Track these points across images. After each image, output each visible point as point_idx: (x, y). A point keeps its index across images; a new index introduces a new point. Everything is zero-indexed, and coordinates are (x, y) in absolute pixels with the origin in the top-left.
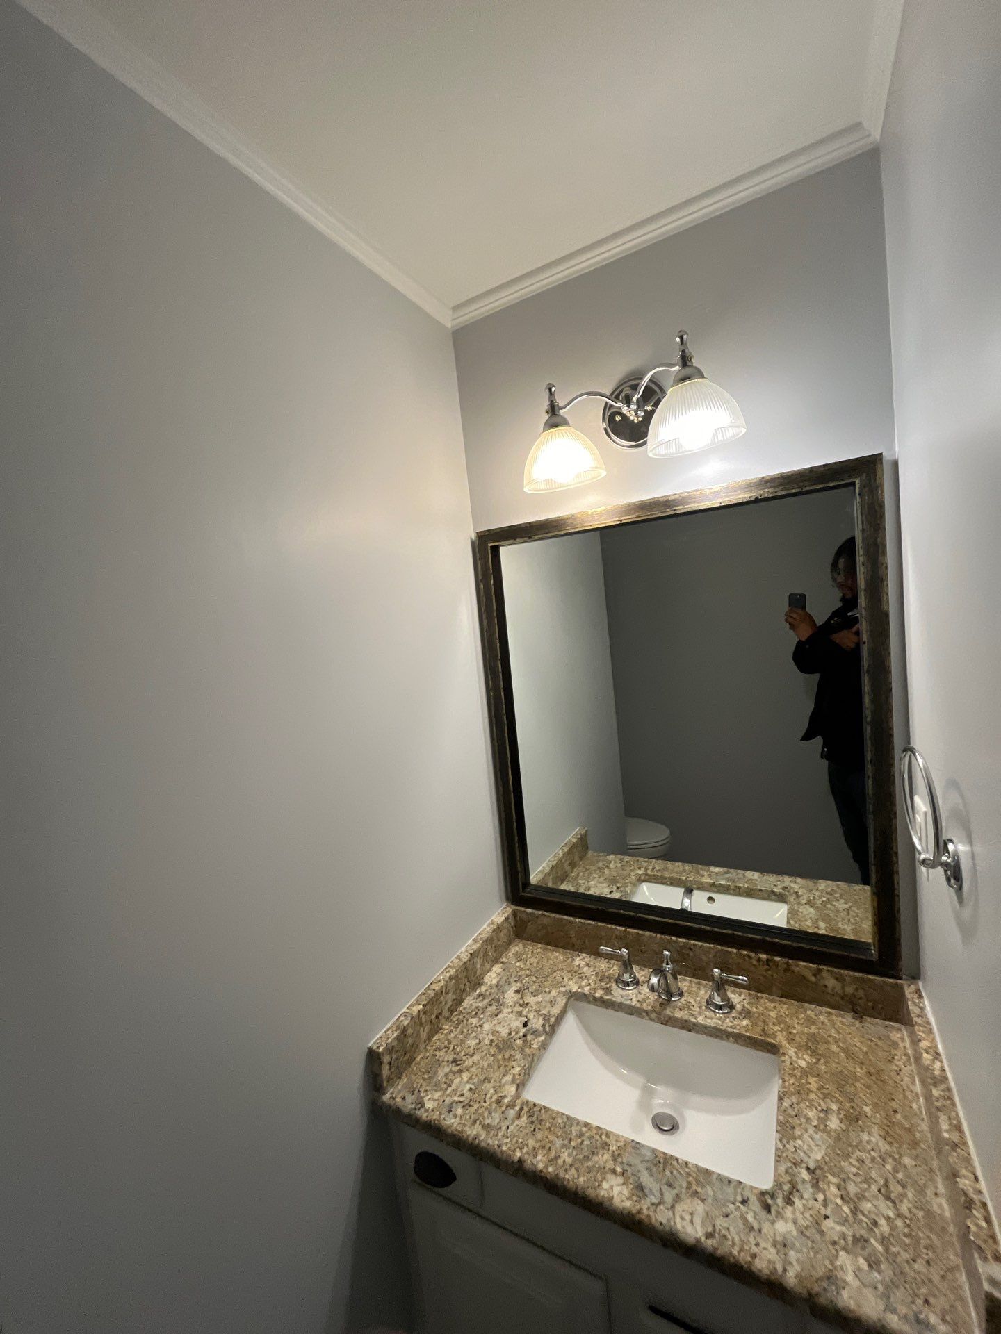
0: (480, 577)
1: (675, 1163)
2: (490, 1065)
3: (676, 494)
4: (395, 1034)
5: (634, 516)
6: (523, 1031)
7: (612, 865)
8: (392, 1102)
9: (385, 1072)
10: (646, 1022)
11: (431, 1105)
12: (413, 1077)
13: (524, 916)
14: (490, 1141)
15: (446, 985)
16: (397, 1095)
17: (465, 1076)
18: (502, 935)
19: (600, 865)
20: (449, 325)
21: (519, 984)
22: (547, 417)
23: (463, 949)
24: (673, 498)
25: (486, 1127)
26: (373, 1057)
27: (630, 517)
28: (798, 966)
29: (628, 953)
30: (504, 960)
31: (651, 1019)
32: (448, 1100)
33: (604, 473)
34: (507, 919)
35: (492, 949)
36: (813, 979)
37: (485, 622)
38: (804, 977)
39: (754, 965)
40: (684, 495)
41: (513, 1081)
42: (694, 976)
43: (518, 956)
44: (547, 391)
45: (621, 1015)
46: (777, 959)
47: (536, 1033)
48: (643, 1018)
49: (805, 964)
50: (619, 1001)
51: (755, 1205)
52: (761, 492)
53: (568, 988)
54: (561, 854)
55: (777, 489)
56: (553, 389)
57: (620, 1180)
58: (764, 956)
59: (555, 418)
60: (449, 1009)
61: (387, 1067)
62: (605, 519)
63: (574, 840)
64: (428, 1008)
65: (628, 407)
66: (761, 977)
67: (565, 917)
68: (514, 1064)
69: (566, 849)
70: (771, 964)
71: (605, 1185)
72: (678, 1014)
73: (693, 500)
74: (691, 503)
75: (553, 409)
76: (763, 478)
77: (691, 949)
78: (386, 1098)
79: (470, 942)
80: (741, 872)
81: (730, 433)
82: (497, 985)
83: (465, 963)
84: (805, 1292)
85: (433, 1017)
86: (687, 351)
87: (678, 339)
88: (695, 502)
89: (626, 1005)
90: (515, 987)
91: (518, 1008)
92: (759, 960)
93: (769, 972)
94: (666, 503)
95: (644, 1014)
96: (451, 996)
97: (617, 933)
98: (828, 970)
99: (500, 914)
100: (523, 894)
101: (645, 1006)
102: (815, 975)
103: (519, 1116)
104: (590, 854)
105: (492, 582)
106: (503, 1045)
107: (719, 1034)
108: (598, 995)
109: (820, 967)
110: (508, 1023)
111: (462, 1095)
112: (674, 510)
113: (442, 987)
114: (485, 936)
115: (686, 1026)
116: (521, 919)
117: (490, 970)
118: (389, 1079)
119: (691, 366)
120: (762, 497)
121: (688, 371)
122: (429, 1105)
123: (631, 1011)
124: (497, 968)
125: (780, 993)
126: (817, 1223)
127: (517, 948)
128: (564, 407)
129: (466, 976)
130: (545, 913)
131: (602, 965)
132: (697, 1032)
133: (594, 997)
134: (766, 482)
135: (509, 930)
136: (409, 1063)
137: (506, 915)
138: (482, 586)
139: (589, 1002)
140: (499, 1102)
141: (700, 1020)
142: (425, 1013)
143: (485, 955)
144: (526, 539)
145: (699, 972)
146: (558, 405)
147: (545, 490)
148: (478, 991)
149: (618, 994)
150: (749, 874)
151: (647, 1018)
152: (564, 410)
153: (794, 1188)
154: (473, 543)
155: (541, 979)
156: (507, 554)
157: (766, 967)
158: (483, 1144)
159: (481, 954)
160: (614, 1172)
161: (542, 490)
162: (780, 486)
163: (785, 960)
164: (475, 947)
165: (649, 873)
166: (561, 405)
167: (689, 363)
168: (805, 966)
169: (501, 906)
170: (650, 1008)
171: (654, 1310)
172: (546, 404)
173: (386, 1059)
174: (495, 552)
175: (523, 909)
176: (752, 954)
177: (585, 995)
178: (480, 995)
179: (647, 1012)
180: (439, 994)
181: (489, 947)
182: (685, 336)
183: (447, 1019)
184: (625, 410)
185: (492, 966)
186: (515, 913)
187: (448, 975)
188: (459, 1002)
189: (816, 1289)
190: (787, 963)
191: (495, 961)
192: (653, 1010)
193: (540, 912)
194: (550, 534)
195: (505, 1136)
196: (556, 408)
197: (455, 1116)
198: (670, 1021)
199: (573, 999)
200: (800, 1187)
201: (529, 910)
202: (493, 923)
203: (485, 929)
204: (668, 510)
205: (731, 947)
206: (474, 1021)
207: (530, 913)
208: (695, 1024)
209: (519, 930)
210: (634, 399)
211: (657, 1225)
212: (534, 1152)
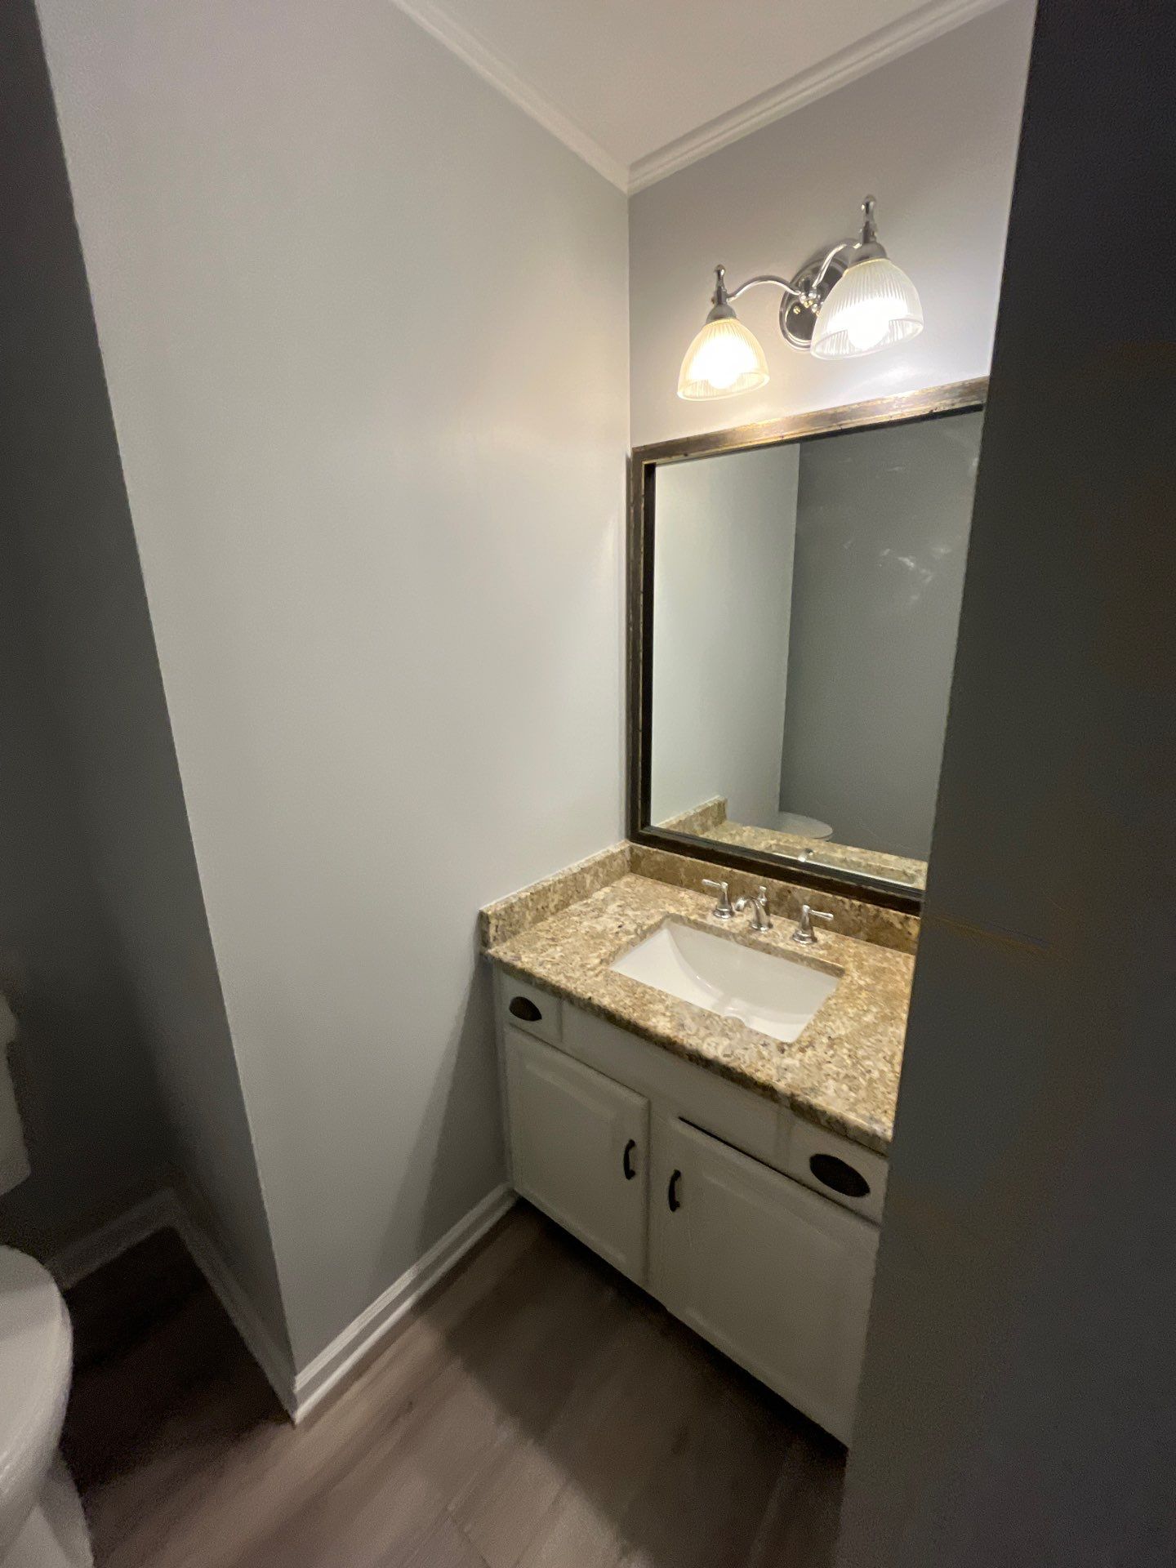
0: (632, 500)
1: (717, 1018)
2: (581, 945)
3: (844, 406)
4: (503, 906)
5: (797, 431)
6: (617, 930)
7: (745, 834)
8: (496, 955)
9: (492, 931)
10: (733, 945)
11: (527, 961)
12: (516, 943)
13: (640, 854)
14: (569, 985)
15: (555, 884)
16: (500, 951)
17: (559, 949)
18: (615, 863)
19: (734, 832)
20: (625, 189)
21: (623, 902)
22: (711, 306)
23: (576, 865)
24: (841, 410)
25: (568, 978)
26: (483, 919)
27: (792, 432)
28: (888, 913)
29: (729, 888)
30: (614, 885)
31: (737, 942)
32: (541, 959)
33: (767, 379)
34: (622, 852)
35: (605, 872)
36: (899, 926)
37: (632, 549)
38: (892, 925)
39: (846, 910)
40: (854, 407)
41: (599, 956)
42: (789, 917)
43: (628, 885)
44: (715, 275)
45: (711, 937)
46: (869, 906)
47: (628, 933)
48: (730, 940)
49: (895, 912)
50: (711, 924)
51: (773, 1047)
52: (937, 404)
53: (667, 909)
54: (692, 813)
55: (956, 401)
56: (722, 273)
57: (668, 1019)
58: (857, 903)
59: (720, 308)
60: (555, 906)
61: (494, 928)
62: (766, 435)
63: (710, 805)
64: (535, 897)
65: (807, 295)
66: (852, 922)
67: (677, 855)
68: (603, 948)
69: (699, 811)
70: (862, 910)
71: (654, 1020)
72: (762, 939)
73: (863, 413)
74: (860, 416)
75: (720, 298)
76: (943, 387)
77: (790, 892)
78: (491, 951)
79: (583, 861)
80: (878, 854)
81: (910, 329)
82: (603, 900)
83: (575, 874)
84: (789, 1093)
85: (539, 907)
86: (871, 223)
87: (863, 207)
88: (865, 416)
89: (716, 928)
90: (619, 903)
91: (617, 916)
92: (852, 905)
93: (859, 918)
94: (834, 416)
95: (730, 937)
96: (557, 898)
97: (723, 872)
98: (915, 919)
99: (617, 844)
100: (640, 831)
101: (734, 931)
102: (901, 923)
103: (597, 975)
104: (726, 823)
105: (643, 505)
106: (597, 937)
107: (795, 958)
108: (692, 918)
109: (908, 916)
110: (607, 923)
111: (554, 958)
112: (840, 425)
113: (550, 885)
114: (598, 859)
115: (767, 949)
116: (637, 855)
117: (599, 890)
118: (495, 939)
119: (875, 242)
120: (937, 411)
121: (869, 248)
122: (524, 959)
123: (721, 933)
124: (607, 890)
125: (866, 937)
126: (820, 1064)
127: (629, 879)
128: (733, 295)
129: (575, 885)
130: (660, 851)
131: (705, 900)
132: (776, 955)
133: (689, 919)
134: (946, 391)
135: (623, 862)
136: (515, 933)
137: (623, 848)
138: (632, 511)
139: (684, 924)
140: (582, 966)
141: (781, 945)
142: (532, 900)
143: (596, 875)
144: (682, 457)
145: (793, 913)
146: (725, 292)
147: (705, 397)
148: (585, 902)
149: (711, 920)
150: (886, 856)
151: (733, 940)
152: (733, 299)
153: (811, 1044)
154: (628, 462)
155: (643, 902)
156: (664, 475)
157: (857, 912)
158: (562, 986)
159: (592, 873)
160: (664, 1015)
161: (700, 397)
162: (959, 396)
163: (876, 907)
164: (586, 865)
165: (781, 843)
166: (729, 293)
167: (872, 239)
168: (894, 914)
169: (620, 841)
170: (737, 932)
171: (682, 1119)
172: (711, 292)
173: (493, 922)
174: (650, 471)
175: (639, 846)
176: (846, 900)
177: (681, 916)
178: (586, 904)
179: (734, 934)
180: (546, 890)
181: (600, 870)
182: (872, 204)
183: (553, 914)
184: (803, 299)
185: (602, 887)
186: (631, 850)
187: (557, 879)
188: (565, 904)
189: (797, 1092)
190: (878, 911)
191: (605, 884)
192: (740, 934)
193: (655, 850)
194: (707, 452)
195: (582, 984)
196: (723, 297)
197: (545, 968)
198: (754, 945)
199: (669, 919)
200: (816, 1046)
201: (645, 847)
202: (608, 851)
203: (599, 854)
204: (834, 424)
205: (828, 892)
206: (576, 918)
207: (645, 851)
208: (775, 948)
209: (635, 866)
210: (814, 285)
211: (688, 1046)
212: (603, 996)
